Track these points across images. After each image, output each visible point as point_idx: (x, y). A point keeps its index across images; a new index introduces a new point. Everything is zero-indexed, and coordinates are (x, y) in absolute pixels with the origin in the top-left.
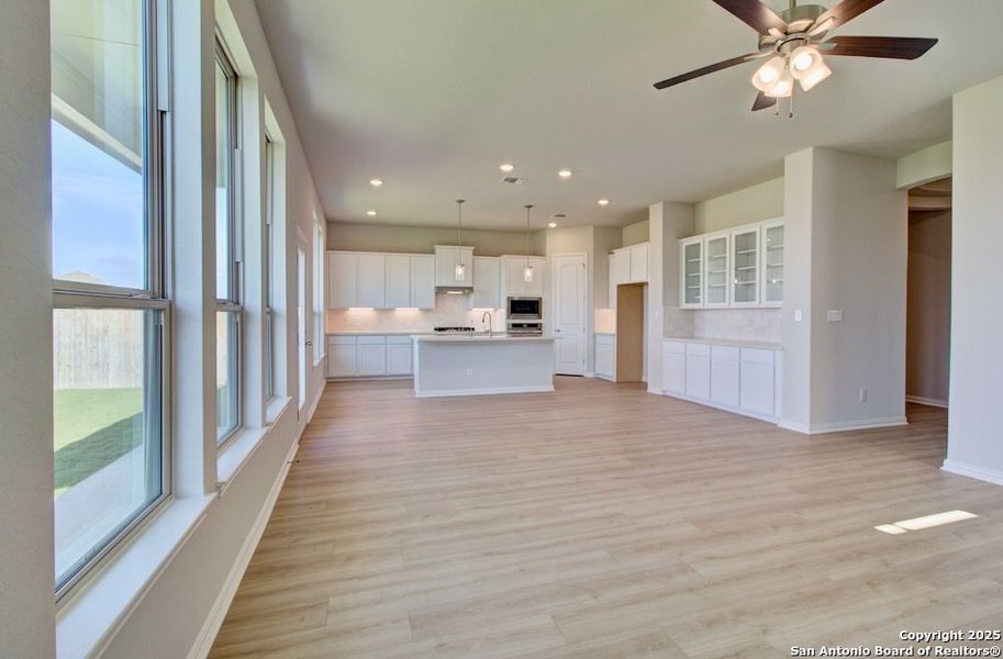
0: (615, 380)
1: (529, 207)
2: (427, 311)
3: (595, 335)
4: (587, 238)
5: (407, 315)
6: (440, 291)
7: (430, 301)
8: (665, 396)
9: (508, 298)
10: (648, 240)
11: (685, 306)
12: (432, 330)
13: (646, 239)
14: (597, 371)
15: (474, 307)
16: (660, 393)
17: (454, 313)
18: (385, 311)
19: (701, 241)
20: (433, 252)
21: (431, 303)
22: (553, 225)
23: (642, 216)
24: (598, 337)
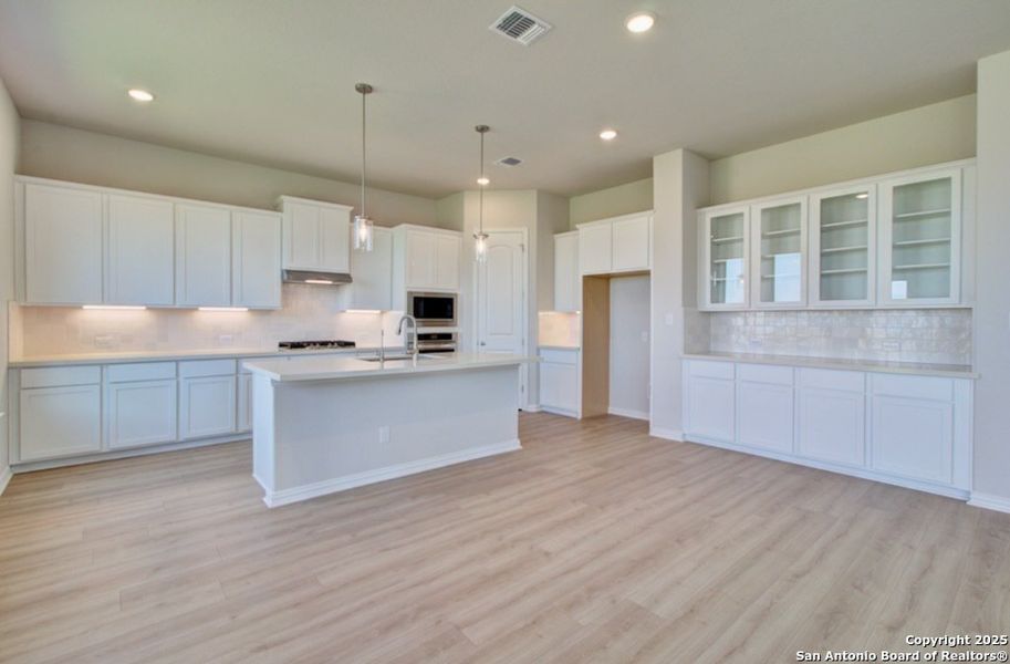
0: (580, 417)
1: (483, 129)
2: (262, 312)
3: (538, 350)
4: (529, 206)
5: (222, 320)
6: (294, 277)
7: (272, 293)
8: (687, 443)
9: (410, 293)
10: (652, 208)
11: (709, 306)
12: (276, 349)
13: (646, 204)
14: (542, 402)
15: (354, 307)
16: (681, 440)
17: (314, 315)
18: (171, 312)
19: (745, 210)
20: (276, 208)
21: (274, 298)
22: (484, 181)
23: (642, 171)
24: (542, 352)
